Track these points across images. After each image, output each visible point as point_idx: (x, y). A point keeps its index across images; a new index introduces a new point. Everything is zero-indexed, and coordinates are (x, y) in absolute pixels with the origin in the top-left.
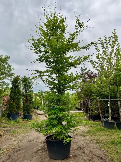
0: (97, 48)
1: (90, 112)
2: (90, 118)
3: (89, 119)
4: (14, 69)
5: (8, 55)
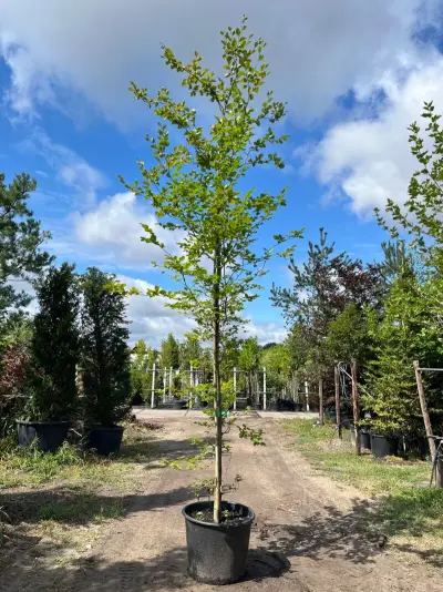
0: (418, 148)
2: (362, 445)
3: (359, 450)
4: (49, 237)
5: (27, 172)
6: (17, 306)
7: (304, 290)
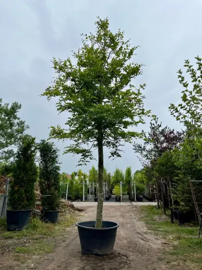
0: (182, 80)
1: (173, 206)
2: (174, 218)
3: (172, 220)
4: (28, 128)
5: (17, 102)
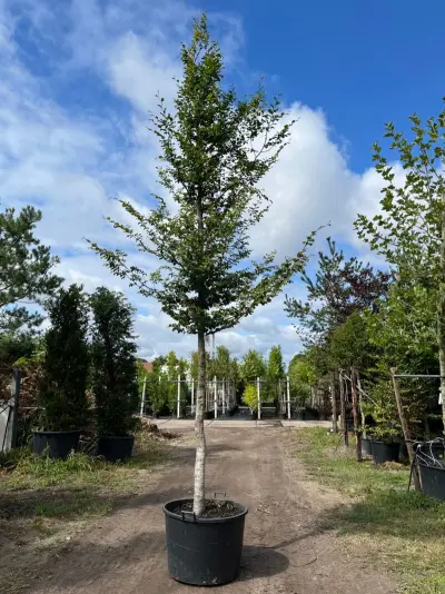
1: (363, 427)
2: (363, 451)
3: (360, 455)
4: (58, 261)
6: (30, 326)
7: (318, 300)
